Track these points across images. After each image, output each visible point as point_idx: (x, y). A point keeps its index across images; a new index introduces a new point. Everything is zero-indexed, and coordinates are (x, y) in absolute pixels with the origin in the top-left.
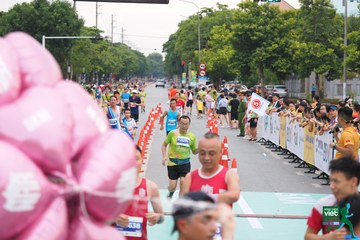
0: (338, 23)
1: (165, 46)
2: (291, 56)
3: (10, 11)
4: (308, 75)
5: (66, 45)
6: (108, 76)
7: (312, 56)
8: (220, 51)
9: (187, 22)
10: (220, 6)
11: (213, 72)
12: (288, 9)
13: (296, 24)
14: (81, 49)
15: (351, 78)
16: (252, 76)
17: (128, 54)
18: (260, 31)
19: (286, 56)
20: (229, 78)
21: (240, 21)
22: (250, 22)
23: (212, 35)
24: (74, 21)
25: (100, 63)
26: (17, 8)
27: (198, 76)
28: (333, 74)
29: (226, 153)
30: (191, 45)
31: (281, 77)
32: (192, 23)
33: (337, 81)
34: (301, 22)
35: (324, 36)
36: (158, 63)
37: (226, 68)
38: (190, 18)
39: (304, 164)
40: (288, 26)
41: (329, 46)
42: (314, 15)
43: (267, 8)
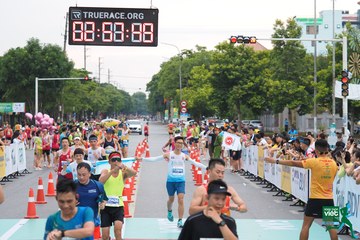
0: (308, 62)
1: (148, 85)
2: (265, 94)
3: (6, 55)
4: (281, 110)
5: (57, 86)
6: (96, 114)
7: (285, 93)
8: (199, 90)
9: (169, 63)
10: (199, 48)
11: (193, 109)
12: (262, 50)
13: (269, 64)
14: (71, 90)
15: (321, 112)
16: (230, 112)
17: (114, 93)
18: (237, 70)
19: (260, 93)
20: (209, 114)
21: (218, 62)
22: (227, 62)
23: (192, 75)
24: (65, 64)
25: (89, 101)
26: (12, 53)
27: (180, 112)
28: (304, 109)
30: (173, 84)
31: (257, 113)
32: (173, 64)
33: (308, 116)
34: (275, 61)
35: (295, 74)
36: (142, 102)
37: (206, 105)
38: (172, 59)
39: (281, 192)
40: (262, 65)
41: (300, 83)
42: (285, 55)
43: (242, 49)
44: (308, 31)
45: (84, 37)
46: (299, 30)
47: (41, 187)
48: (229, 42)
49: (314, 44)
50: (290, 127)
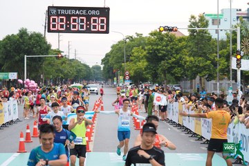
0: (213, 44)
1: (103, 60)
2: (184, 66)
3: (4, 40)
4: (195, 78)
5: (40, 61)
6: (66, 80)
7: (197, 65)
8: (138, 64)
9: (117, 45)
10: (138, 35)
11: (134, 77)
12: (181, 36)
13: (186, 46)
14: (49, 63)
15: (222, 79)
16: (159, 79)
17: (79, 66)
18: (163, 50)
19: (180, 66)
20: (144, 80)
21: (151, 44)
22: (157, 45)
23: (133, 53)
24: (45, 45)
25: (62, 72)
26: (8, 38)
27: (124, 79)
28: (211, 77)
30: (120, 60)
31: (178, 80)
32: (120, 46)
33: (213, 82)
34: (190, 44)
35: (205, 53)
36: (98, 72)
37: (143, 74)
38: (119, 42)
39: (195, 135)
40: (182, 47)
41: (208, 59)
42: (198, 39)
43: (168, 36)
44: (213, 23)
46: (207, 22)
47: (28, 131)
48: (158, 30)
49: (217, 32)
50: (200, 89)
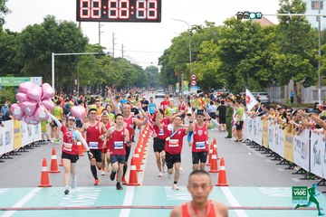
0: (313, 36)
1: (160, 60)
2: (272, 67)
3: (24, 32)
4: (287, 83)
5: (72, 61)
7: (290, 65)
8: (209, 63)
9: (180, 38)
10: (208, 24)
11: (203, 82)
12: (268, 25)
13: (275, 38)
14: (86, 64)
15: (325, 85)
16: (238, 84)
17: (128, 68)
18: (244, 45)
19: (267, 66)
20: (218, 86)
21: (226, 36)
22: (235, 37)
23: (201, 49)
24: (80, 40)
25: (103, 75)
26: (29, 29)
27: (190, 85)
28: (309, 82)
29: (215, 152)
30: (183, 59)
31: (264, 85)
32: (183, 38)
33: (313, 88)
34: (280, 36)
35: (301, 48)
36: (154, 75)
37: (215, 78)
38: (182, 34)
40: (269, 40)
41: (305, 56)
42: (291, 29)
43: (249, 25)
44: (313, 7)
45: (91, 14)
46: (304, 5)
47: (54, 157)
48: (236, 17)
49: (318, 19)
50: (295, 98)
